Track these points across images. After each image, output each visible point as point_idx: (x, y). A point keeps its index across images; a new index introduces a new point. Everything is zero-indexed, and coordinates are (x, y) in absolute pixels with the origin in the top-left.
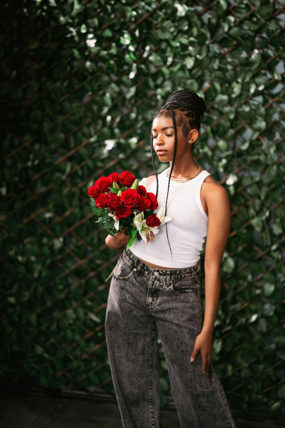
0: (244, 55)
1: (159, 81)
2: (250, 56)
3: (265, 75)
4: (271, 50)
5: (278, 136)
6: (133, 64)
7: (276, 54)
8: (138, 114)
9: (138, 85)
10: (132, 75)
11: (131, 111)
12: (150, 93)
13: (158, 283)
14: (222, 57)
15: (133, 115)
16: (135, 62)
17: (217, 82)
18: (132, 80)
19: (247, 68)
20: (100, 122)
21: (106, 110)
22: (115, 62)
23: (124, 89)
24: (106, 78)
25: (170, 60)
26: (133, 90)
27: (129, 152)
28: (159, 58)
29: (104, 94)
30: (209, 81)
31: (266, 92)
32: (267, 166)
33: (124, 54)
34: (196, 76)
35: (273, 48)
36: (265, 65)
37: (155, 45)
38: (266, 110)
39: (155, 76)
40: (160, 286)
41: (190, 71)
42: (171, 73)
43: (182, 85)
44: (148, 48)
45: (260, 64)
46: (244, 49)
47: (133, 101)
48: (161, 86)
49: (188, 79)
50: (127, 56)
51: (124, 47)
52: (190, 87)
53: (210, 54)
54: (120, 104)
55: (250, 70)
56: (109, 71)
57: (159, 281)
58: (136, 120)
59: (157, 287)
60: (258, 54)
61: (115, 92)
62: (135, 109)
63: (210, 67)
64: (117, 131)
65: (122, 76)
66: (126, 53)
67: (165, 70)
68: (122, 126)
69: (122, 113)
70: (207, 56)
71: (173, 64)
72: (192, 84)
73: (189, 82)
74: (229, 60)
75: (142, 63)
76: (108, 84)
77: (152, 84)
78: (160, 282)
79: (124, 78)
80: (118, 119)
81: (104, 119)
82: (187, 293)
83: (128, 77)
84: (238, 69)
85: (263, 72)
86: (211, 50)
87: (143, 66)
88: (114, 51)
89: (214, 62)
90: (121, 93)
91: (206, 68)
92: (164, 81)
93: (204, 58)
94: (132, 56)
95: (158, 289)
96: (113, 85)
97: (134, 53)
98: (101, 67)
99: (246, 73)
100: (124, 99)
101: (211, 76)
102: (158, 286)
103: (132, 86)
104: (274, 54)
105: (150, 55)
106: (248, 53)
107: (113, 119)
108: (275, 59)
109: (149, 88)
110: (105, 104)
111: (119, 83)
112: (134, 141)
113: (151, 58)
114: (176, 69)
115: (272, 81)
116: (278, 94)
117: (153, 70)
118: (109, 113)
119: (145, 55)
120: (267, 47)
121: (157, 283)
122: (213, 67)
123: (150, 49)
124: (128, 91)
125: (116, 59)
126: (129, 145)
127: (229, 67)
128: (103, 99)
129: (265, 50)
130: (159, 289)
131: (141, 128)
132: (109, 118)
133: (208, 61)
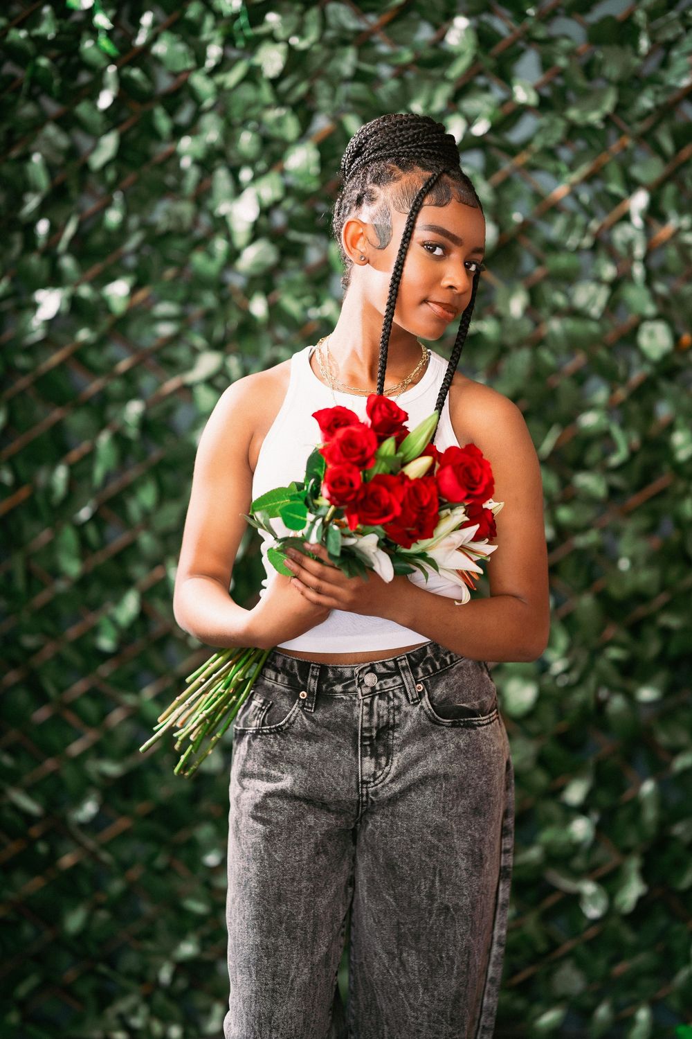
0: (425, 33)
1: (184, 116)
2: (442, 38)
3: (486, 89)
4: (502, 17)
5: (528, 263)
6: (105, 69)
7: (518, 29)
8: (127, 213)
9: (124, 127)
10: (105, 100)
11: (108, 204)
12: (162, 149)
13: (383, 703)
14: (362, 42)
15: (113, 217)
16: (112, 60)
17: (351, 112)
18: (106, 112)
19: (435, 72)
20: (17, 239)
21: (32, 202)
22: (54, 60)
23: (84, 142)
24: (28, 110)
25: (214, 52)
26: (109, 145)
27: (105, 323)
28: (181, 48)
29: (26, 157)
30: (329, 112)
31: (493, 139)
32: (503, 350)
33: (78, 39)
34: (293, 98)
35: (507, 13)
36: (488, 62)
37: (168, 12)
38: (497, 190)
39: (172, 101)
40: (392, 711)
41: (274, 82)
42: (220, 89)
43: (252, 124)
44: (147, 19)
45: (476, 59)
46: (424, 18)
47: (111, 175)
48: (191, 129)
49: (268, 107)
50: (88, 45)
51: (77, 17)
52: (276, 132)
53: (330, 34)
54: (73, 184)
55: (444, 79)
56: (38, 86)
57: (386, 698)
58: (123, 230)
59: (385, 718)
60: (467, 30)
61: (58, 150)
62: (118, 197)
63: (330, 68)
64: (67, 263)
65: (77, 103)
66: (86, 35)
67: (200, 82)
68: (79, 247)
69: (80, 211)
70: (321, 40)
71: (223, 65)
72: (280, 122)
73: (271, 115)
74: (384, 49)
75: (132, 63)
76: (37, 125)
77: (163, 124)
78: (389, 698)
79: (83, 109)
80: (70, 230)
81: (30, 227)
82: (474, 727)
83: (95, 107)
84: (410, 75)
85: (481, 81)
86: (332, 20)
87: (136, 73)
88: (47, 29)
89: (342, 57)
90: (73, 153)
91: (320, 74)
92: (198, 114)
93: (313, 44)
94: (104, 43)
95: (388, 722)
96: (51, 130)
97: (109, 34)
98: (12, 78)
99: (434, 87)
100: (85, 168)
101: (333, 97)
102: (386, 712)
103: (107, 132)
104: (511, 30)
105: (154, 39)
106: (436, 27)
107: (55, 231)
108: (513, 44)
109: (155, 134)
110: (28, 187)
111: (68, 122)
112: (118, 291)
113: (160, 49)
114: (232, 78)
115: (508, 108)
116: (526, 145)
117: (165, 83)
118: (41, 212)
119: (141, 40)
120: (489, 10)
121: (380, 704)
122: (338, 72)
123: (155, 24)
124: (95, 147)
125: (55, 52)
126: (103, 305)
127: (385, 71)
128: (22, 172)
129: (485, 18)
130: (391, 721)
131: (137, 251)
132: (43, 227)
133: (325, 53)
